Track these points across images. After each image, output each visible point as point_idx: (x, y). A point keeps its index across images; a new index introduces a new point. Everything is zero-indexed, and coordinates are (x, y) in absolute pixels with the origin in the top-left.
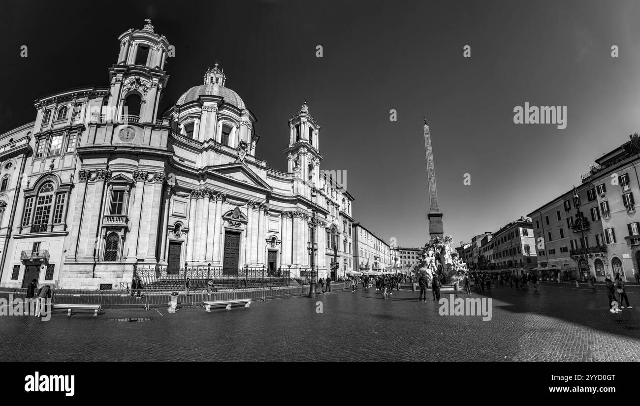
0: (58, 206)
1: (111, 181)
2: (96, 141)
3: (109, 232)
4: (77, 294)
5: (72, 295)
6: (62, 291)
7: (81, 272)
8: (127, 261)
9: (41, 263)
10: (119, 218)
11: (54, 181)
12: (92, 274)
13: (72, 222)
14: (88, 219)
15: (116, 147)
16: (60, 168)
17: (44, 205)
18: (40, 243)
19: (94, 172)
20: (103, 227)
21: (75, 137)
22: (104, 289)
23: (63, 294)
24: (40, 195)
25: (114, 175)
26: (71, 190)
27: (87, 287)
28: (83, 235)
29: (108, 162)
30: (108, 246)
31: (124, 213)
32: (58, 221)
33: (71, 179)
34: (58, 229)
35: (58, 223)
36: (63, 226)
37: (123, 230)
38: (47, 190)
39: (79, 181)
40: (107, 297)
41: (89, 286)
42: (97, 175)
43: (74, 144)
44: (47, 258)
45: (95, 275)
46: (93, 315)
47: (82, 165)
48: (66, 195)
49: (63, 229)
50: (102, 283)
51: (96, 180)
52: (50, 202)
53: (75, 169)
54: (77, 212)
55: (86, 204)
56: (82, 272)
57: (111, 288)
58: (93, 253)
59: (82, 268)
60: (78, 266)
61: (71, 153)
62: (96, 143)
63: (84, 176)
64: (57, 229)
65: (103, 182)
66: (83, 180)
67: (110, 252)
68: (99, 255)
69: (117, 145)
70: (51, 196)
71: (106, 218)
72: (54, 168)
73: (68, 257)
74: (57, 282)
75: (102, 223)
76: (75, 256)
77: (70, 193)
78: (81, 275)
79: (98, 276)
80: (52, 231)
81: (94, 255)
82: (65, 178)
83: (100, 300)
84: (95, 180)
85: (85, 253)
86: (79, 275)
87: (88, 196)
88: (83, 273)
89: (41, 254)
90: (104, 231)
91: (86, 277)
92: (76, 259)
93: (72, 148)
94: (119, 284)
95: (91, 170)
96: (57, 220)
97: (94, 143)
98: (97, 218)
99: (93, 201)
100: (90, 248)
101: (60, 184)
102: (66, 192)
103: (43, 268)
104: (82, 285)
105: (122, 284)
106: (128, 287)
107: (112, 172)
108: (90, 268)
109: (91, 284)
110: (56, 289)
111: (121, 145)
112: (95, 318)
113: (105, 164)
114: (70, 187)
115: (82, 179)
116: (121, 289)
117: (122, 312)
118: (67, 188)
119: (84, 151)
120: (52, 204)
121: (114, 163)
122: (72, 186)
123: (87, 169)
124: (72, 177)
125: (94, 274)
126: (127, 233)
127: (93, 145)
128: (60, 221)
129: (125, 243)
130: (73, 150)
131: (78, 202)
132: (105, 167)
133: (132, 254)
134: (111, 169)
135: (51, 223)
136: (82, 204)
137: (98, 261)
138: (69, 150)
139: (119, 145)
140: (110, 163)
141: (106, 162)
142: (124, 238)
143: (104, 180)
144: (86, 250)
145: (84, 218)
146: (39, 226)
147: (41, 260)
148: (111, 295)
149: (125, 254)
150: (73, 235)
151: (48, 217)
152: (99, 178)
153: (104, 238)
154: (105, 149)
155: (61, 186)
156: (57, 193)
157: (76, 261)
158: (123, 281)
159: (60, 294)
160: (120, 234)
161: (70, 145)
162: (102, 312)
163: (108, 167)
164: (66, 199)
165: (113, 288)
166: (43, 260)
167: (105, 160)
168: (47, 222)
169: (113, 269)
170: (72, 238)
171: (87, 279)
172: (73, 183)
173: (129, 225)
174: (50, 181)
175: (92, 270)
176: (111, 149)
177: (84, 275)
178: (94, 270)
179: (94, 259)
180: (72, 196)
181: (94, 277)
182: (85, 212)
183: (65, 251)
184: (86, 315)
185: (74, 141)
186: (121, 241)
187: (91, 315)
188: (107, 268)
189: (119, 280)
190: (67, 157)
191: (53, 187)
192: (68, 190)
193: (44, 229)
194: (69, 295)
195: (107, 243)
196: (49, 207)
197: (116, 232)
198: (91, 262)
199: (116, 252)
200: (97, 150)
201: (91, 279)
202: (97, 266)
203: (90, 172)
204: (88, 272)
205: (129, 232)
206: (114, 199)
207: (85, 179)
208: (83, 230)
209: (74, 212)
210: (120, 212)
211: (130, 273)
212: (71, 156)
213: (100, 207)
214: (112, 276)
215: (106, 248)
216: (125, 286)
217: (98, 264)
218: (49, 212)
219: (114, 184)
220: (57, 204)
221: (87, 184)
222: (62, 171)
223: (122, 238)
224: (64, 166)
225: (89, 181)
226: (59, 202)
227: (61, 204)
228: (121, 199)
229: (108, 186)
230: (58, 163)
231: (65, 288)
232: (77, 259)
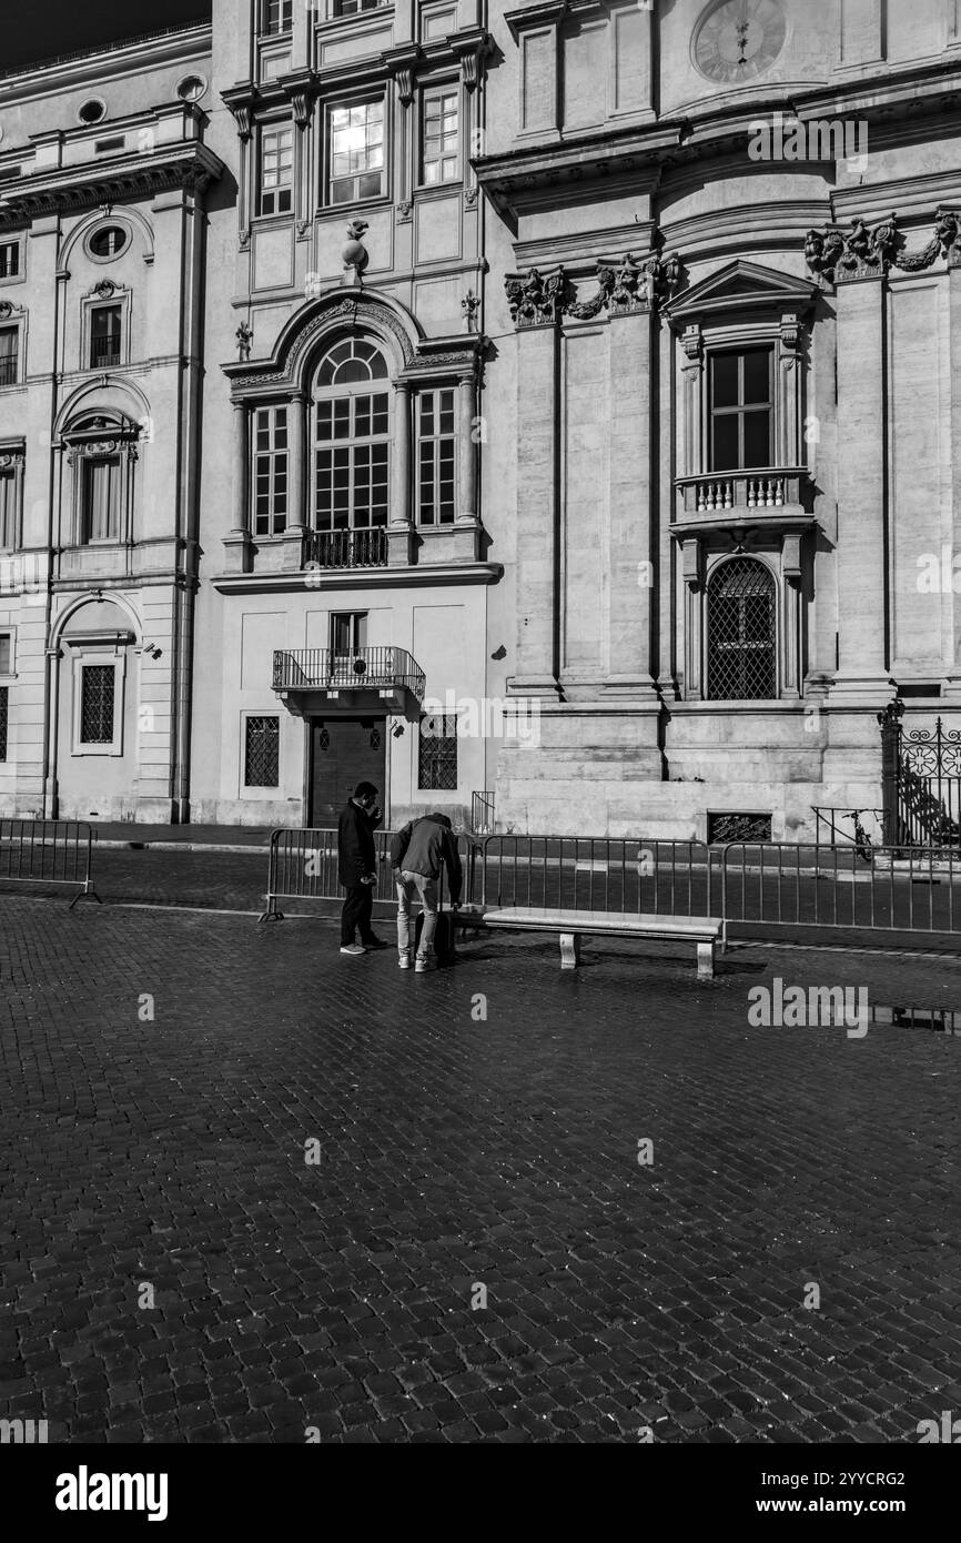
0: (427, 449)
1: (688, 306)
2: (568, 111)
3: (714, 560)
4: (593, 856)
5: (567, 862)
6: (514, 843)
7: (595, 752)
8: (835, 699)
9: (388, 707)
10: (760, 485)
11: (383, 329)
12: (654, 763)
13: (513, 519)
14: (596, 501)
15: (686, 126)
16: (404, 268)
17: (352, 441)
18: (361, 615)
19: (589, 272)
20: (679, 537)
21: (450, 104)
22: (728, 837)
23: (524, 860)
24: (320, 393)
25: (697, 273)
26: (479, 370)
27: (636, 824)
28: (579, 576)
29: (655, 212)
30: (720, 621)
31: (783, 459)
32: (437, 515)
33: (470, 317)
34: (444, 551)
35: (437, 526)
36: (470, 538)
37: (792, 543)
38: (352, 373)
39: (512, 326)
40: (750, 878)
41: (648, 818)
42: (609, 287)
43: (452, 144)
44: (411, 684)
45: (672, 769)
46: (689, 973)
47: (517, 247)
48: (461, 394)
49: (470, 552)
50: (718, 806)
51: (604, 314)
52: (382, 425)
53: (485, 269)
54: (531, 469)
55: (574, 432)
56: (601, 753)
57: (766, 835)
58: (646, 663)
59: (598, 731)
60: (577, 722)
61: (445, 190)
62: (570, 122)
63: (538, 300)
64: (434, 553)
65: (646, 318)
66: (536, 320)
67: (733, 654)
68: (680, 668)
69: (690, 113)
70: (382, 401)
71: (691, 491)
72: (367, 269)
73: (519, 681)
74: (484, 800)
75: (673, 518)
76: (556, 675)
77: (477, 384)
78: (601, 766)
79: (687, 772)
80: (414, 559)
81: (654, 670)
82: (442, 312)
83: (716, 894)
84: (597, 310)
85: (605, 662)
86: (590, 767)
87: (574, 394)
88: (610, 758)
89: (377, 666)
90: (687, 558)
91: (627, 778)
92: (559, 688)
93: (449, 165)
94: (806, 815)
95: (569, 266)
96: (433, 506)
97: (560, 124)
98: (644, 494)
99: (604, 416)
100: (626, 640)
101: (416, 343)
102: (455, 381)
103: (400, 731)
104: (609, 817)
105: (827, 815)
106: (860, 832)
107: (682, 260)
108: (641, 732)
109: (656, 812)
110: (482, 831)
111: (717, 106)
112: (703, 987)
113: (638, 226)
114: (470, 354)
115: (529, 314)
116: (825, 838)
117: (855, 966)
118: (459, 361)
119: (515, 171)
120: (395, 436)
121: (687, 214)
122: (485, 351)
123: (546, 261)
124: (472, 305)
125: (665, 761)
126: (820, 556)
127: (555, 138)
128: (448, 517)
129: (811, 606)
130: (453, 172)
131: (527, 425)
132: (643, 240)
133: (862, 657)
134: (677, 244)
135: (405, 526)
136: (549, 431)
137: (678, 698)
138: (432, 174)
139: (700, 110)
140: (668, 216)
141: (645, 217)
142: (803, 583)
143: (648, 306)
144: (606, 647)
145: (572, 497)
146: (342, 539)
147: (382, 694)
148: (771, 870)
149: (819, 659)
150: (525, 577)
151: (381, 495)
152: (623, 301)
153: (694, 586)
154: (625, 149)
155: (424, 351)
156: (411, 388)
157: (562, 700)
158: (828, 795)
159: (508, 860)
160: (780, 562)
161: (432, 149)
162: (734, 957)
163: (658, 241)
164: (461, 409)
165: (780, 832)
166: (390, 694)
167: (636, 208)
168: (381, 518)
169: (763, 739)
170: (525, 596)
171: (635, 786)
172: (483, 339)
173: (823, 512)
174: (361, 331)
175: (654, 742)
176: (663, 142)
177: (615, 768)
178: (661, 744)
179: (657, 687)
180: (489, 397)
181: (665, 776)
182: (574, 472)
183: (500, 654)
184: (654, 971)
185: (451, 124)
186: (787, 598)
187: (679, 972)
188: (730, 734)
189: (805, 792)
190: (426, 211)
191: (380, 357)
192: (465, 370)
193: (375, 549)
194: (553, 862)
195: (711, 612)
196: (381, 451)
197: (758, 556)
198: (641, 706)
199: (768, 654)
200: (582, 158)
201: (655, 786)
202: (676, 726)
203: (567, 275)
204: (632, 755)
205: (829, 547)
206: (721, 391)
207: (547, 311)
208: (574, 556)
209: (515, 474)
210: (760, 452)
211: (860, 755)
212: (452, 206)
213: (647, 439)
214: (765, 774)
215: (711, 638)
216: (846, 827)
217: (678, 713)
218: (381, 474)
219: (706, 319)
220: (419, 438)
221: (559, 335)
222: (413, 278)
223: (793, 581)
224: (422, 258)
225: (568, 320)
226: (427, 427)
227: (437, 436)
228: (760, 388)
229: (677, 331)
230: (385, 244)
231: (522, 828)
232: (568, 691)
